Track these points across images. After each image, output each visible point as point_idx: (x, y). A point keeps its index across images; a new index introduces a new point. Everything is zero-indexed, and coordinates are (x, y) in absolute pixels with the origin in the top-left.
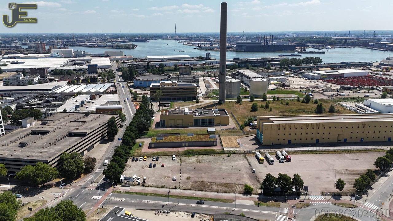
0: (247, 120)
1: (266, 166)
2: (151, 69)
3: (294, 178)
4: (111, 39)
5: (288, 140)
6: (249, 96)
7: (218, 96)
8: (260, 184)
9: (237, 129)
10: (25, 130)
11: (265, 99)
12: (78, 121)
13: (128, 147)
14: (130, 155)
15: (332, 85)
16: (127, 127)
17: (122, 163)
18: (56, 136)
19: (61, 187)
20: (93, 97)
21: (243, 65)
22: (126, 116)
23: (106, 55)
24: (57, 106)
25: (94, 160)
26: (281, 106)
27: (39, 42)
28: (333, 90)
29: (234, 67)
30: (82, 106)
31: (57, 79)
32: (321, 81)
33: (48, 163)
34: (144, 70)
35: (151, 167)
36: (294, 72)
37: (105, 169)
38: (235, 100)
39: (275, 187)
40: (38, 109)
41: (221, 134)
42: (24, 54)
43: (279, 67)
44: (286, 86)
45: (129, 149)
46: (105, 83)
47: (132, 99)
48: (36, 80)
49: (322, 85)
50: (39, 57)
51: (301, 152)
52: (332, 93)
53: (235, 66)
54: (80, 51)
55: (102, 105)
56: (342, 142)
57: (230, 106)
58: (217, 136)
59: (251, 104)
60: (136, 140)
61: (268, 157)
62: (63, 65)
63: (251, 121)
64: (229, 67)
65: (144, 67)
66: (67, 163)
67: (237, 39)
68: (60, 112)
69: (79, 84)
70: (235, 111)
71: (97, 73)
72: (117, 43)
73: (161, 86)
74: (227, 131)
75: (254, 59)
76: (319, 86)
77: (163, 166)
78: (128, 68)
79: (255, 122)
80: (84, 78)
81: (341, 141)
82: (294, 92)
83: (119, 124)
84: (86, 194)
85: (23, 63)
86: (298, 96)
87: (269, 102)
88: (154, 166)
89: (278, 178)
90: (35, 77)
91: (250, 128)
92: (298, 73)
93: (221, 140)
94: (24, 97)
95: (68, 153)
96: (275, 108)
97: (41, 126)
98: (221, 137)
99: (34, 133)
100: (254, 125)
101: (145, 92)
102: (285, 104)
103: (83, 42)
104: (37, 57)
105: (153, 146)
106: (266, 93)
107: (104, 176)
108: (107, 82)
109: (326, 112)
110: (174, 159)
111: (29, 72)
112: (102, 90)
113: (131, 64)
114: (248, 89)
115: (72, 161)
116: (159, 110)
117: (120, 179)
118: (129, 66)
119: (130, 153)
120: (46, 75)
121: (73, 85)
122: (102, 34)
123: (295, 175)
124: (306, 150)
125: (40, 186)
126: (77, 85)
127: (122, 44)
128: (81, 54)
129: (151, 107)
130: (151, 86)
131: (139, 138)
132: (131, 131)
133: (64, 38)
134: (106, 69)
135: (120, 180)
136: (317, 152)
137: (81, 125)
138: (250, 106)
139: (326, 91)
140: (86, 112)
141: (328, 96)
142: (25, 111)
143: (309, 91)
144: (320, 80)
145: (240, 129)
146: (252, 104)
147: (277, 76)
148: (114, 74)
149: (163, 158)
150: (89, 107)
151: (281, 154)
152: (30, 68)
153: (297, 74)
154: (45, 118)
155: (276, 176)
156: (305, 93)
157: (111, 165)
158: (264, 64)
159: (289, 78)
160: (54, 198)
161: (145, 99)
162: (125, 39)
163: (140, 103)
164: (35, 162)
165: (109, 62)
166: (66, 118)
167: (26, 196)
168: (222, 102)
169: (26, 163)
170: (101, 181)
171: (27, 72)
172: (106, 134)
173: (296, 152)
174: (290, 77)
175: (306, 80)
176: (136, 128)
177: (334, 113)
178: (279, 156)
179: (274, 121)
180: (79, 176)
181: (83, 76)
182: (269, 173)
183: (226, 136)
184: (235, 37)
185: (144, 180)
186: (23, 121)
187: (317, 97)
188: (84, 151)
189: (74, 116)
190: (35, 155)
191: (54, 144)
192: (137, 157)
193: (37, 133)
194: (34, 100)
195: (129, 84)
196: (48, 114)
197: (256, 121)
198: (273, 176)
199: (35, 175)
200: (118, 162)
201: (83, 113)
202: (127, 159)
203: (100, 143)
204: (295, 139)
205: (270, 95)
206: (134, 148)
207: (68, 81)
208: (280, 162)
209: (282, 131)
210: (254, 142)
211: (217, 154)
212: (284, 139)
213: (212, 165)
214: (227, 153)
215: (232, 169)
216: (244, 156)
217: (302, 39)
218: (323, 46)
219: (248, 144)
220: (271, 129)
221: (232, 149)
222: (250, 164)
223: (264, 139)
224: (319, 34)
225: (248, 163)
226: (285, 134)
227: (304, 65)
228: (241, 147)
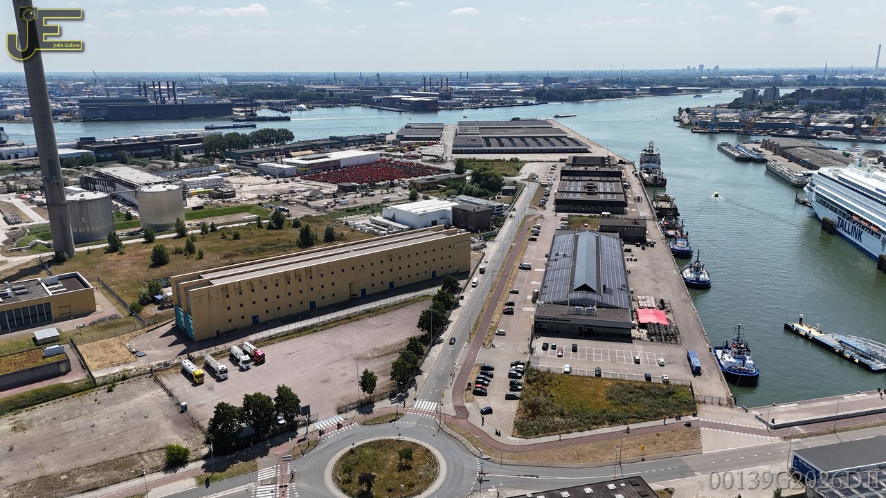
0: (145, 290)
1: (211, 389)
5: (253, 317)
6: (141, 230)
7: (51, 242)
8: (204, 432)
9: (122, 316)
11: (182, 232)
15: (322, 184)
21: (109, 155)
26: (223, 243)
28: (325, 194)
29: (83, 161)
32: (298, 178)
36: (238, 163)
38: (104, 245)
41: (76, 338)
43: (203, 154)
44: (226, 197)
49: (302, 186)
52: (324, 202)
53: (88, 158)
56: (358, 296)
57: (92, 263)
58: (67, 347)
59: (149, 249)
61: (212, 365)
63: (155, 289)
64: (68, 162)
67: (77, 90)
70: (109, 272)
74: (95, 326)
75: (136, 138)
76: (298, 190)
79: (168, 291)
81: (356, 295)
82: (246, 209)
86: (257, 216)
87: (193, 238)
91: (157, 307)
92: (249, 166)
93: (80, 355)
96: (210, 250)
98: (78, 347)
100: (166, 297)
102: (232, 237)
106: (182, 217)
114: (134, 213)
124: (293, 330)
136: (315, 329)
138: (146, 254)
139: (312, 198)
141: (316, 209)
143: (277, 202)
144: (296, 176)
145: (131, 315)
146: (151, 249)
147: (201, 176)
151: (241, 352)
153: (245, 167)
156: (271, 208)
158: (166, 150)
159: (231, 179)
168: (65, 255)
173: (274, 339)
174: (231, 175)
175: (268, 178)
178: (238, 358)
179: (212, 279)
183: (93, 341)
187: (297, 213)
197: (170, 288)
204: (267, 311)
205: (194, 222)
208: (242, 369)
209: (234, 300)
210: (173, 338)
211: (74, 393)
212: (243, 317)
213: (65, 425)
214: (105, 384)
215: (125, 420)
216: (153, 378)
217: (243, 90)
218: (289, 104)
219: (157, 347)
220: (209, 300)
221: (117, 370)
222: (171, 395)
223: (195, 326)
224: (276, 78)
225: (164, 393)
226: (242, 305)
227: (258, 147)
228: (141, 360)
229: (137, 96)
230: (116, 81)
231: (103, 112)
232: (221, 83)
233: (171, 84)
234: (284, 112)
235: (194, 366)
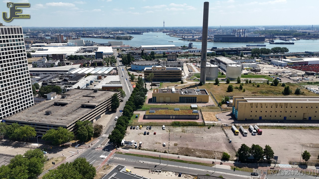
0: (224, 99)
1: (240, 138)
2: (145, 56)
3: (265, 148)
4: (112, 31)
5: (260, 117)
6: (226, 79)
7: (199, 79)
8: (236, 152)
9: (216, 106)
10: (49, 102)
11: (239, 82)
12: (89, 96)
13: (128, 118)
14: (129, 124)
15: (298, 71)
16: (127, 102)
17: (123, 130)
18: (72, 107)
19: (77, 147)
20: (100, 77)
21: (220, 53)
22: (125, 93)
23: (109, 44)
24: (72, 84)
25: (101, 127)
26: (253, 88)
27: (59, 34)
28: (299, 75)
29: (212, 55)
30: (91, 84)
31: (72, 63)
32: (287, 67)
33: (67, 128)
34: (139, 57)
35: (146, 135)
36: (263, 59)
37: (110, 135)
38: (214, 82)
39: (249, 156)
40: (59, 86)
41: (202, 109)
42: (48, 43)
43: (251, 55)
44: (257, 71)
45: (128, 119)
46: (109, 67)
47: (130, 79)
48: (57, 63)
49: (289, 71)
50: (59, 45)
51: (271, 127)
52: (298, 78)
53: (214, 54)
54: (89, 41)
55: (106, 84)
57: (210, 87)
58: (199, 111)
59: (227, 86)
60: (134, 112)
61: (242, 130)
62: (77, 52)
63: (227, 99)
64: (209, 55)
65: (139, 54)
66: (81, 129)
67: (214, 32)
68: (75, 89)
69: (89, 67)
70: (214, 91)
71: (102, 58)
72: (117, 35)
73: (153, 70)
74: (207, 107)
75: (229, 48)
76: (286, 72)
77: (155, 134)
78: (127, 55)
79: (231, 101)
80: (93, 62)
81: (306, 119)
82: (264, 77)
83: (120, 99)
84: (95, 153)
85: (47, 50)
86: (268, 80)
87: (242, 84)
88: (148, 134)
89: (251, 148)
90: (56, 61)
91: (227, 105)
92: (268, 61)
93: (202, 115)
94: (48, 76)
95: (82, 121)
96: (248, 89)
97: (61, 99)
98: (202, 112)
99: (56, 104)
100: (230, 103)
101: (140, 74)
102: (256, 86)
103: (91, 34)
104: (57, 45)
105: (147, 117)
106: (240, 77)
107: (109, 139)
108: (110, 66)
109: (293, 94)
110: (163, 128)
111: (51, 57)
112: (106, 72)
113: (129, 52)
114: (224, 73)
115: (85, 127)
116: (151, 89)
117: (122, 142)
118: (127, 53)
119: (128, 123)
120: (64, 60)
121: (84, 68)
122: (106, 28)
123: (266, 146)
124: (275, 126)
125: (61, 145)
126: (87, 67)
127: (122, 35)
128: (90, 44)
129: (145, 86)
130: (145, 70)
131: (136, 110)
132: (130, 105)
133: (77, 30)
134: (109, 56)
135: (122, 144)
136: (284, 128)
137: (91, 99)
138: (226, 87)
139: (292, 76)
140: (94, 89)
141: (294, 80)
142: (49, 87)
143: (277, 76)
144: (286, 66)
145: (218, 106)
146: (228, 86)
147: (249, 63)
148: (116, 59)
149: (155, 127)
150: (97, 85)
152: (52, 54)
153: (266, 61)
154: (63, 93)
155: (250, 146)
156: (274, 77)
157: (115, 132)
158: (238, 53)
159: (259, 65)
160: (71, 156)
161: (140, 80)
162: (124, 32)
163: (137, 83)
164: (57, 127)
165: (112, 50)
166: (80, 93)
167: (50, 153)
168: (203, 83)
169: (51, 128)
170: (106, 144)
171: (50, 57)
172: (110, 107)
173: (266, 127)
174: (260, 63)
175: (274, 66)
176: (133, 102)
177: (299, 94)
178: (252, 130)
179: (247, 100)
180: (89, 139)
181: (92, 61)
182: (244, 143)
183: (206, 112)
184: (212, 30)
185: (140, 145)
186: (48, 95)
187: (284, 81)
188: (93, 119)
189: (86, 92)
190: (57, 121)
191: (71, 113)
192: (134, 126)
193: (58, 104)
194: (55, 79)
195: (127, 68)
196: (66, 90)
197: (232, 100)
198: (247, 146)
199: (57, 137)
200: (120, 129)
201: (93, 90)
202: (127, 127)
203: (106, 114)
204: (266, 116)
205: (244, 79)
206: (132, 118)
207: (80, 65)
208: (252, 135)
209: (254, 109)
210: (230, 117)
211: (199, 126)
212: (256, 116)
213: (195, 135)
214: (208, 126)
215: (212, 139)
216: (222, 128)
217: (271, 32)
218: (289, 38)
219: (225, 119)
220: (245, 107)
221: (212, 122)
222: (227, 136)
223: (239, 115)
224: (285, 27)
225: (225, 135)
226: (256, 112)
227: (273, 54)
228: (219, 121)
229: (232, 34)
230: (226, 29)
231: (220, 39)
232: (262, 30)
233: (244, 30)
234: (286, 41)
235: (236, 128)
